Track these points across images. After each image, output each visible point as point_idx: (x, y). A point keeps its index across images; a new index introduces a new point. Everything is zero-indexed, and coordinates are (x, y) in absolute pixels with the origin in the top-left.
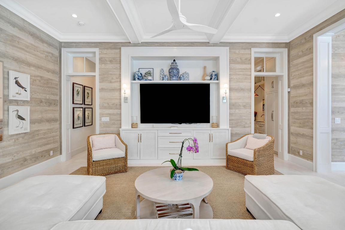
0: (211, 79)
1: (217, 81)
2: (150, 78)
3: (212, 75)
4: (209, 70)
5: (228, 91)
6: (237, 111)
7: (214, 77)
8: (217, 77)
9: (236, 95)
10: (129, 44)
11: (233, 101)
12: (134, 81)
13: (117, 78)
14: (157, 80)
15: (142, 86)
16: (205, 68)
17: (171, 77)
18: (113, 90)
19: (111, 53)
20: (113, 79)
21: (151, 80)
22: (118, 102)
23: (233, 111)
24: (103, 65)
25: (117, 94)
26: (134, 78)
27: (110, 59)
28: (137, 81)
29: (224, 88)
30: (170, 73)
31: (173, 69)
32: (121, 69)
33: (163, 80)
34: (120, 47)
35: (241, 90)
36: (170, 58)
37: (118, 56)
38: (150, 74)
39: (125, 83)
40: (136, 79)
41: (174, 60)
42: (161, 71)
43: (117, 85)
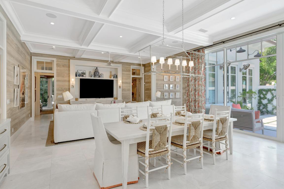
0: (114, 78)
1: (116, 79)
2: (84, 76)
4: (113, 73)
6: (125, 92)
7: (115, 77)
8: (117, 77)
9: (124, 85)
11: (124, 88)
12: (76, 77)
13: (67, 75)
14: (87, 77)
15: (81, 79)
16: (111, 72)
17: (95, 76)
19: (66, 62)
21: (85, 77)
22: (67, 87)
23: (123, 92)
24: (59, 68)
25: (67, 83)
26: (76, 76)
27: (63, 65)
28: (78, 77)
29: (120, 82)
30: (94, 74)
31: (96, 72)
32: (69, 70)
33: (92, 77)
34: (69, 59)
35: (126, 83)
36: (95, 67)
37: (68, 63)
38: (85, 74)
39: (73, 78)
40: (77, 76)
41: (97, 68)
42: (90, 72)
43: (67, 79)
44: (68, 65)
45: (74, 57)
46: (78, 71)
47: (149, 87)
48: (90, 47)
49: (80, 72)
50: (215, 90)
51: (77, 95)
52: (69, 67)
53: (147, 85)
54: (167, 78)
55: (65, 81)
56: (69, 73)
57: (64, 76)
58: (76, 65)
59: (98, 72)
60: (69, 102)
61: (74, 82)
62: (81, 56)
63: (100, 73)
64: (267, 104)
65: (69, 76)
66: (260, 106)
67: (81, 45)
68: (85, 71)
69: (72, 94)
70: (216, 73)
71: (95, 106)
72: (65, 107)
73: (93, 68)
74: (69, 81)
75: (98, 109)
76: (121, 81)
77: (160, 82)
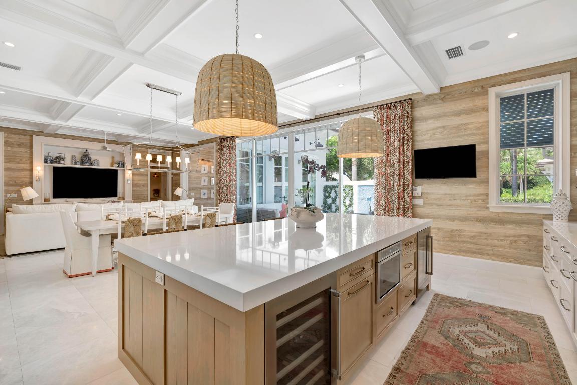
0: (118, 167)
1: (123, 169)
2: (62, 162)
3: (119, 164)
4: (117, 159)
5: (131, 176)
6: (138, 189)
7: (120, 165)
8: (123, 165)
9: (137, 178)
10: (40, 133)
11: (135, 182)
12: (46, 164)
13: (26, 160)
14: (67, 164)
15: (55, 168)
16: (113, 158)
17: (82, 163)
18: (22, 170)
19: (24, 139)
20: (21, 160)
21: (64, 164)
22: (27, 180)
23: (135, 189)
24: (9, 149)
25: (27, 174)
26: (46, 162)
27: (18, 144)
28: (49, 164)
29: (129, 174)
30: (82, 160)
31: (85, 157)
32: (31, 153)
33: (76, 165)
34: (31, 134)
35: (141, 175)
36: (83, 149)
37: (28, 142)
38: (63, 159)
39: (38, 166)
40: (48, 162)
41: (86, 151)
42: (73, 157)
43: (27, 166)
44: (28, 145)
45: (42, 132)
46: (50, 154)
47: (177, 182)
48: (70, 123)
49: (54, 156)
50: (262, 187)
51: (47, 194)
52: (31, 147)
53: (175, 178)
54: (206, 169)
55: (23, 170)
56: (30, 157)
57: (20, 162)
58: (44, 145)
59: (89, 157)
60: (30, 202)
61: (42, 173)
62: (56, 131)
63: (93, 159)
64: (331, 204)
65: (31, 163)
66: (325, 206)
67: (54, 119)
68: (63, 155)
69: (36, 191)
70: (264, 165)
71: (74, 206)
72: (25, 208)
73: (80, 150)
74: (31, 170)
75: (79, 211)
76: (130, 172)
77: (194, 175)
